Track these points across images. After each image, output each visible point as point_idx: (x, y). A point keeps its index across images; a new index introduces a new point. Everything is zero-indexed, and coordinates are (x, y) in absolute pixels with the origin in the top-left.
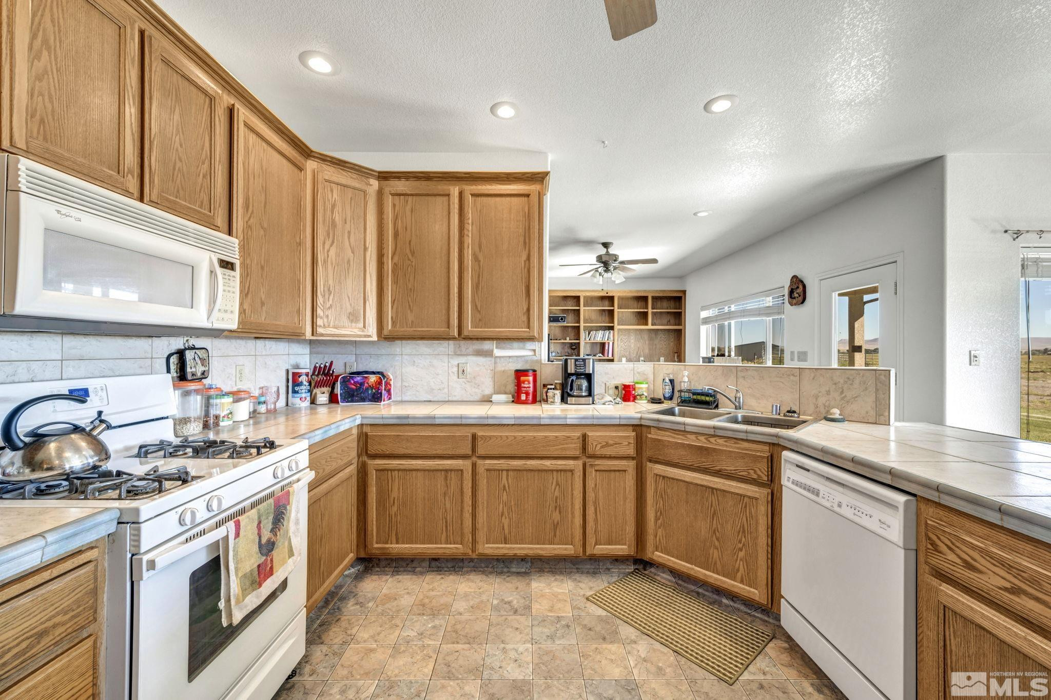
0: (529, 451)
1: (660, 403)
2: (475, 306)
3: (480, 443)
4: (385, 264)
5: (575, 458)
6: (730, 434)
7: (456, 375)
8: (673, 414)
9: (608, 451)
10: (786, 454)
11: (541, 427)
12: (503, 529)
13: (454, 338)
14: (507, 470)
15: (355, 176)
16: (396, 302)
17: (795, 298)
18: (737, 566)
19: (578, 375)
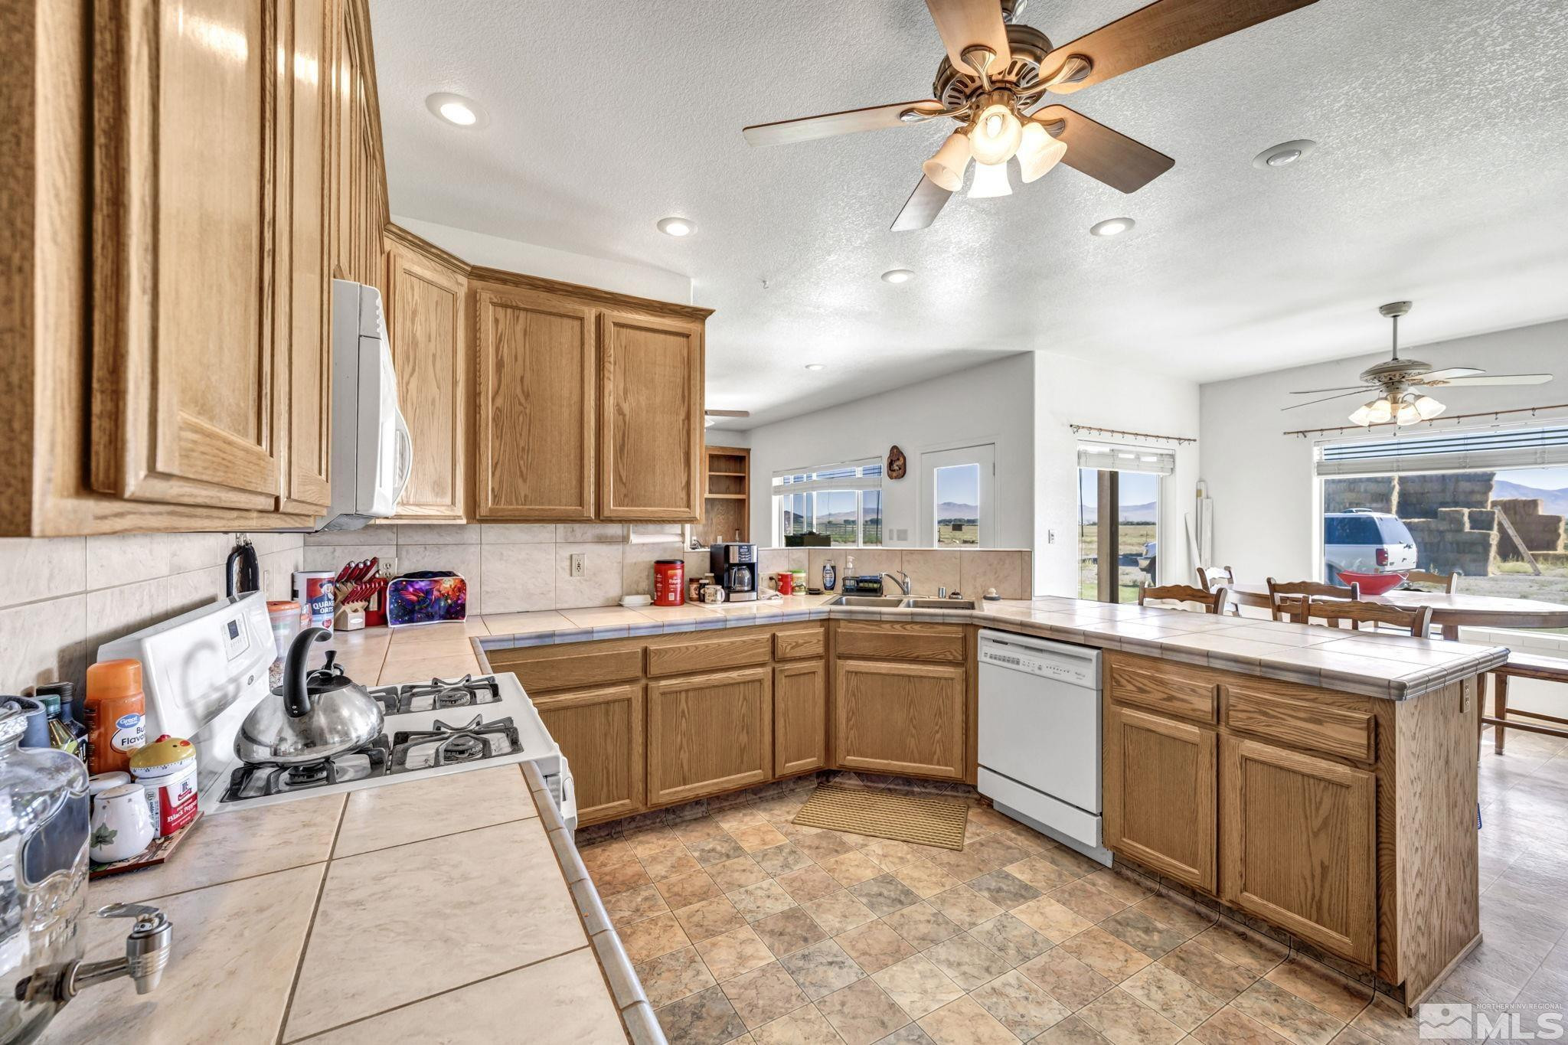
0: (714, 662)
1: (818, 594)
2: (619, 478)
3: (653, 660)
4: (483, 407)
5: (762, 665)
6: (927, 619)
7: (568, 571)
8: (841, 604)
9: (797, 653)
10: (982, 632)
11: (726, 632)
12: (682, 767)
13: (588, 521)
14: (687, 691)
15: (440, 268)
16: (499, 466)
17: (894, 471)
18: (933, 750)
19: (740, 565)
